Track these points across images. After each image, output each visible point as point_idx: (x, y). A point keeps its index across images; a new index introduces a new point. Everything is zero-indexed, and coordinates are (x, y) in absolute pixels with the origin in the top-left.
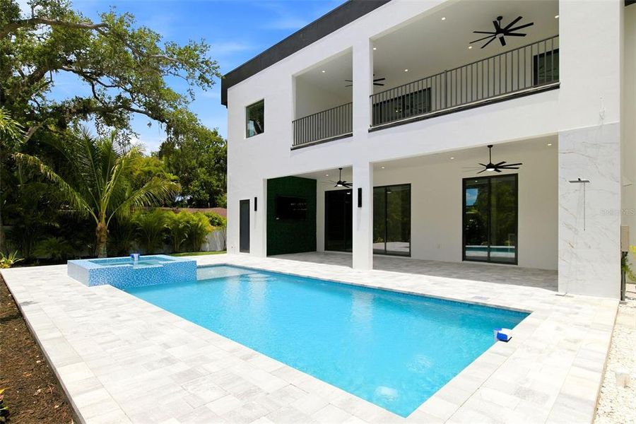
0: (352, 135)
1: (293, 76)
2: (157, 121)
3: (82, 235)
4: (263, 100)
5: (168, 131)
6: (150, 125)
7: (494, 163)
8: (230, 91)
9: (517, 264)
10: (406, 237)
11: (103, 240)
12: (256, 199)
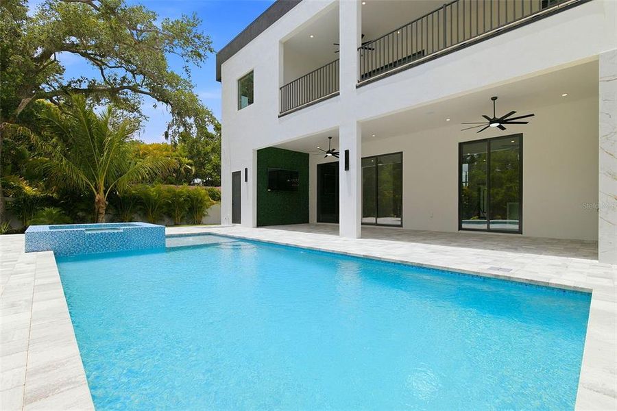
0: (339, 94)
1: (280, 42)
2: (161, 102)
3: (83, 206)
4: (253, 72)
5: (173, 113)
6: (155, 106)
7: (498, 117)
8: (223, 66)
9: (522, 233)
10: (398, 212)
11: (102, 211)
12: (246, 169)
